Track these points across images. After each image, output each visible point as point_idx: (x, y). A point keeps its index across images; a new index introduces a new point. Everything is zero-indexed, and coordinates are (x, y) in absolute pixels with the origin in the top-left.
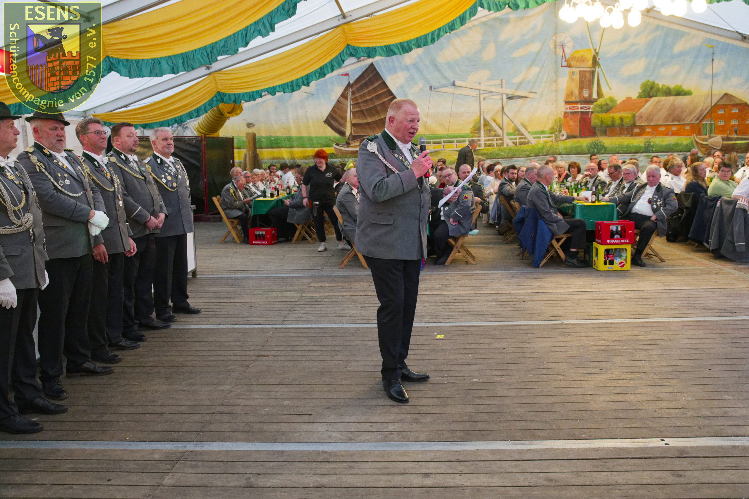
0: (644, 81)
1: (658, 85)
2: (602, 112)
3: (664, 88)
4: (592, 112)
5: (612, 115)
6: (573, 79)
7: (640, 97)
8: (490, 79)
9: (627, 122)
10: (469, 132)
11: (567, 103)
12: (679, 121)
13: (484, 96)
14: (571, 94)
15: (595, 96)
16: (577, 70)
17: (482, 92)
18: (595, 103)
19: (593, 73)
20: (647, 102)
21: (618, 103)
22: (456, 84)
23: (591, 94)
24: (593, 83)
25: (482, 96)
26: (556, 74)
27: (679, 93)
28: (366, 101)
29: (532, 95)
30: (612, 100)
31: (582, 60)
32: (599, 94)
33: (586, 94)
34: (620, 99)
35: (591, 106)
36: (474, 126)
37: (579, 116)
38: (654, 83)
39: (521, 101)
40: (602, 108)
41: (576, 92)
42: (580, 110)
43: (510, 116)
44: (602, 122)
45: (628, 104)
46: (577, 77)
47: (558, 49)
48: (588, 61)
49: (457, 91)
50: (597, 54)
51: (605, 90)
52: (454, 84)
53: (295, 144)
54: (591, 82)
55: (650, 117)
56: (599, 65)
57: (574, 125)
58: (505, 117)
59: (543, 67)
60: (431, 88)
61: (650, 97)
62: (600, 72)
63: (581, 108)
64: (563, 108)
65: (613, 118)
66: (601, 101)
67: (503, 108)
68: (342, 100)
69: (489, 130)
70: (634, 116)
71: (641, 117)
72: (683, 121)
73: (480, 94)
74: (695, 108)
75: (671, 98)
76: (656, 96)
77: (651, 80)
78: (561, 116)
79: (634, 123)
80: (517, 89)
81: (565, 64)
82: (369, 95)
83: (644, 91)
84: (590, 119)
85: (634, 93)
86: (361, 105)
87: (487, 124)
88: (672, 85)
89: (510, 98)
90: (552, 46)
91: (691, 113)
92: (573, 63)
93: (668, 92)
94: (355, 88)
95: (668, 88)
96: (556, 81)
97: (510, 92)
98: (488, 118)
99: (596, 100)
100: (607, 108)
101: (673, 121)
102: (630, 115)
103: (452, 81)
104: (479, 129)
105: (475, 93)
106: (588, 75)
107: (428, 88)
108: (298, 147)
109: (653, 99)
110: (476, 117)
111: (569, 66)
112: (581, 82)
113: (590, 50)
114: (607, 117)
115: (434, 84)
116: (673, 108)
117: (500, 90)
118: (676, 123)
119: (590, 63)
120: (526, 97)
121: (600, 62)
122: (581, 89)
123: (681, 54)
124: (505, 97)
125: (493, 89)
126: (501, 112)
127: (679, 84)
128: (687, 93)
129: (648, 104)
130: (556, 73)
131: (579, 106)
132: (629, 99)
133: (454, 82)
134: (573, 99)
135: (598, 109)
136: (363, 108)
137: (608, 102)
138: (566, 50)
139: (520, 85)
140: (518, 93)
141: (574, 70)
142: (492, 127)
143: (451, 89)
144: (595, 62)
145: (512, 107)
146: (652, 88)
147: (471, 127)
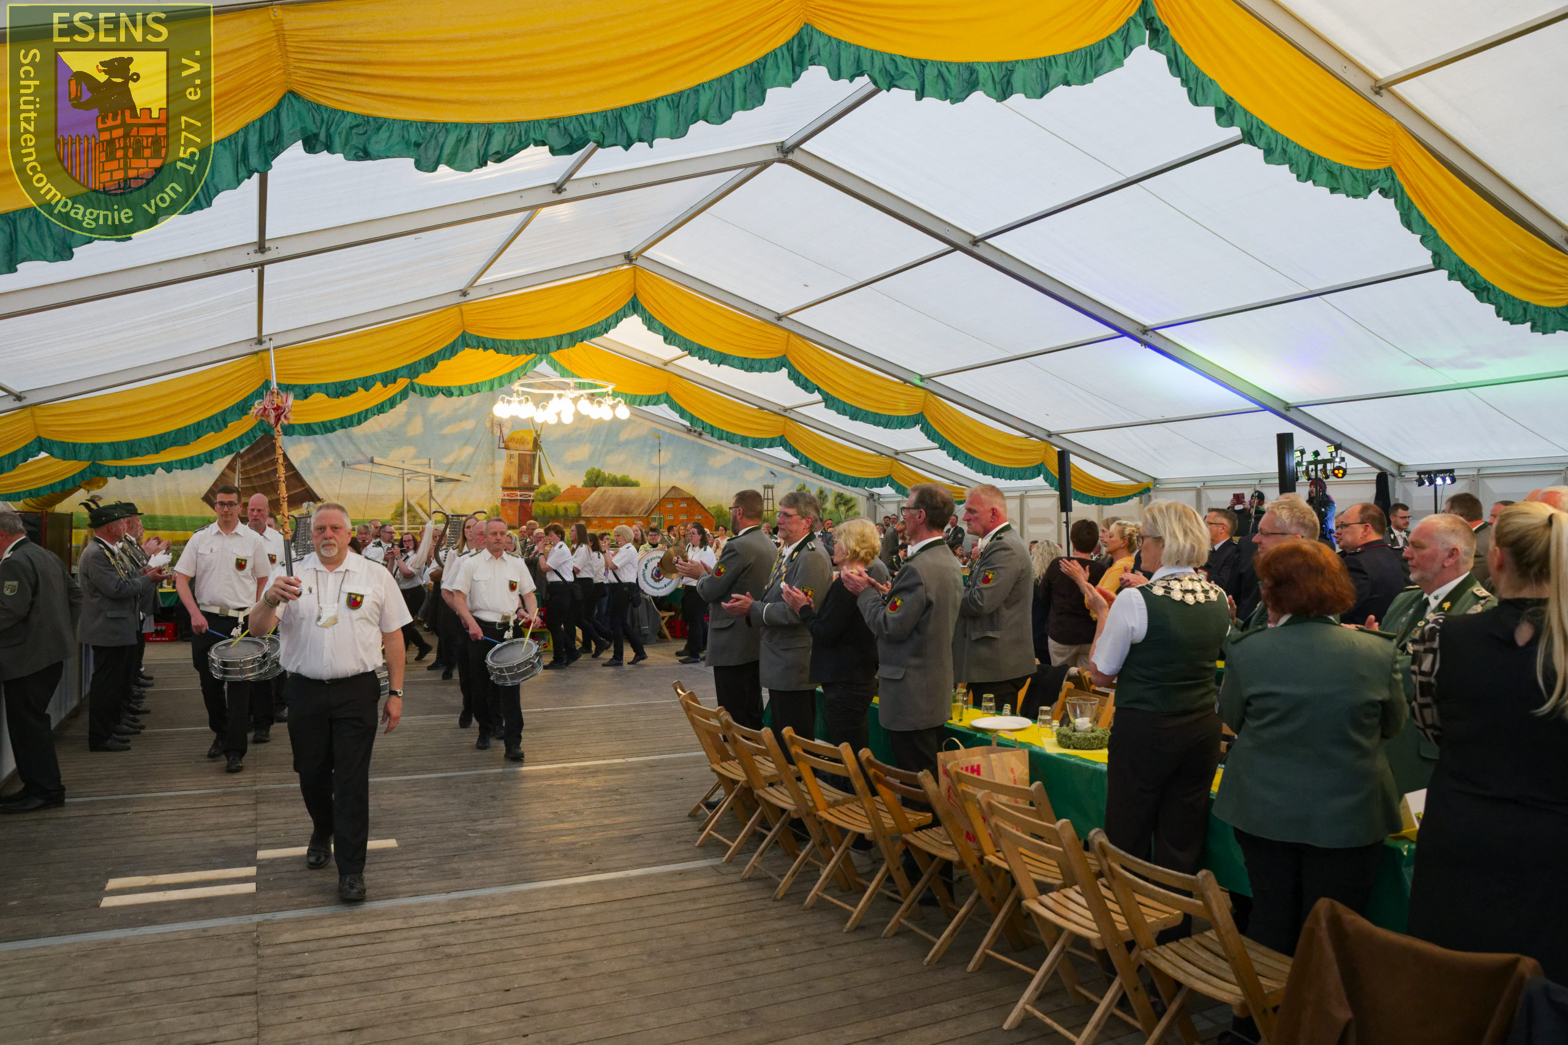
0: (589, 468)
1: (603, 473)
2: (544, 500)
3: (611, 477)
4: (533, 501)
5: (555, 504)
6: (511, 463)
7: (585, 485)
8: (416, 457)
9: (572, 512)
10: (390, 518)
11: (504, 489)
12: (627, 513)
13: (409, 476)
14: (508, 479)
15: (536, 482)
16: (516, 453)
17: (405, 472)
18: (536, 491)
19: (534, 457)
20: (592, 491)
21: (562, 491)
22: (376, 460)
23: (531, 480)
24: (534, 468)
25: (406, 477)
26: (493, 457)
27: (626, 483)
28: (261, 476)
29: (464, 478)
30: (555, 487)
31: (522, 441)
32: (541, 481)
33: (525, 479)
34: (563, 487)
35: (532, 494)
36: (396, 512)
37: (518, 504)
38: (599, 471)
39: (451, 485)
40: (544, 496)
41: (515, 477)
42: (519, 498)
43: (439, 500)
44: (544, 512)
45: (572, 493)
46: (516, 461)
47: (495, 428)
48: (528, 443)
49: (376, 469)
50: (539, 435)
51: (547, 476)
52: (372, 461)
53: (160, 525)
54: (532, 467)
55: (596, 508)
56: (541, 450)
57: (513, 513)
58: (433, 502)
59: (478, 447)
60: (343, 463)
61: (597, 486)
62: (542, 456)
63: (521, 496)
64: (500, 494)
65: (556, 507)
66: (542, 489)
67: (431, 491)
68: (227, 471)
69: (414, 517)
70: (579, 507)
71: (586, 508)
72: (631, 513)
73: (403, 474)
74: (643, 501)
75: (619, 490)
76: (602, 486)
77: (597, 467)
78: (498, 503)
79: (580, 514)
80: (447, 471)
81: (502, 445)
82: (265, 469)
83: (589, 479)
84: (531, 508)
85: (579, 481)
86: (254, 480)
87: (411, 509)
88: (619, 475)
89: (439, 480)
90: (488, 425)
91: (639, 506)
92: (511, 445)
93: (615, 482)
94: (246, 459)
95: (615, 478)
96: (492, 464)
97: (440, 473)
98: (412, 502)
99: (537, 487)
100: (550, 496)
101: (621, 513)
102: (575, 505)
103: (370, 457)
104: (401, 515)
105: (397, 473)
106: (528, 459)
107: (341, 464)
108: (164, 529)
109: (599, 488)
110: (398, 500)
111: (506, 448)
112: (520, 466)
113: (531, 431)
114: (550, 506)
115: (347, 460)
116: (620, 499)
117: (427, 470)
118: (623, 515)
119: (531, 446)
120: (458, 480)
121: (542, 445)
122: (520, 474)
123: (627, 443)
124: (433, 478)
125: (419, 469)
126: (428, 496)
127: (626, 474)
128: (635, 484)
129: (594, 494)
130: (493, 455)
131: (519, 493)
132: (573, 487)
133: (372, 458)
134: (512, 485)
135: (540, 498)
136: (256, 484)
137: (551, 490)
138: (503, 429)
139: (450, 467)
140: (449, 476)
141: (512, 452)
142: (417, 513)
143: (368, 467)
144: (536, 445)
145: (440, 491)
146: (598, 476)
147: (392, 511)
